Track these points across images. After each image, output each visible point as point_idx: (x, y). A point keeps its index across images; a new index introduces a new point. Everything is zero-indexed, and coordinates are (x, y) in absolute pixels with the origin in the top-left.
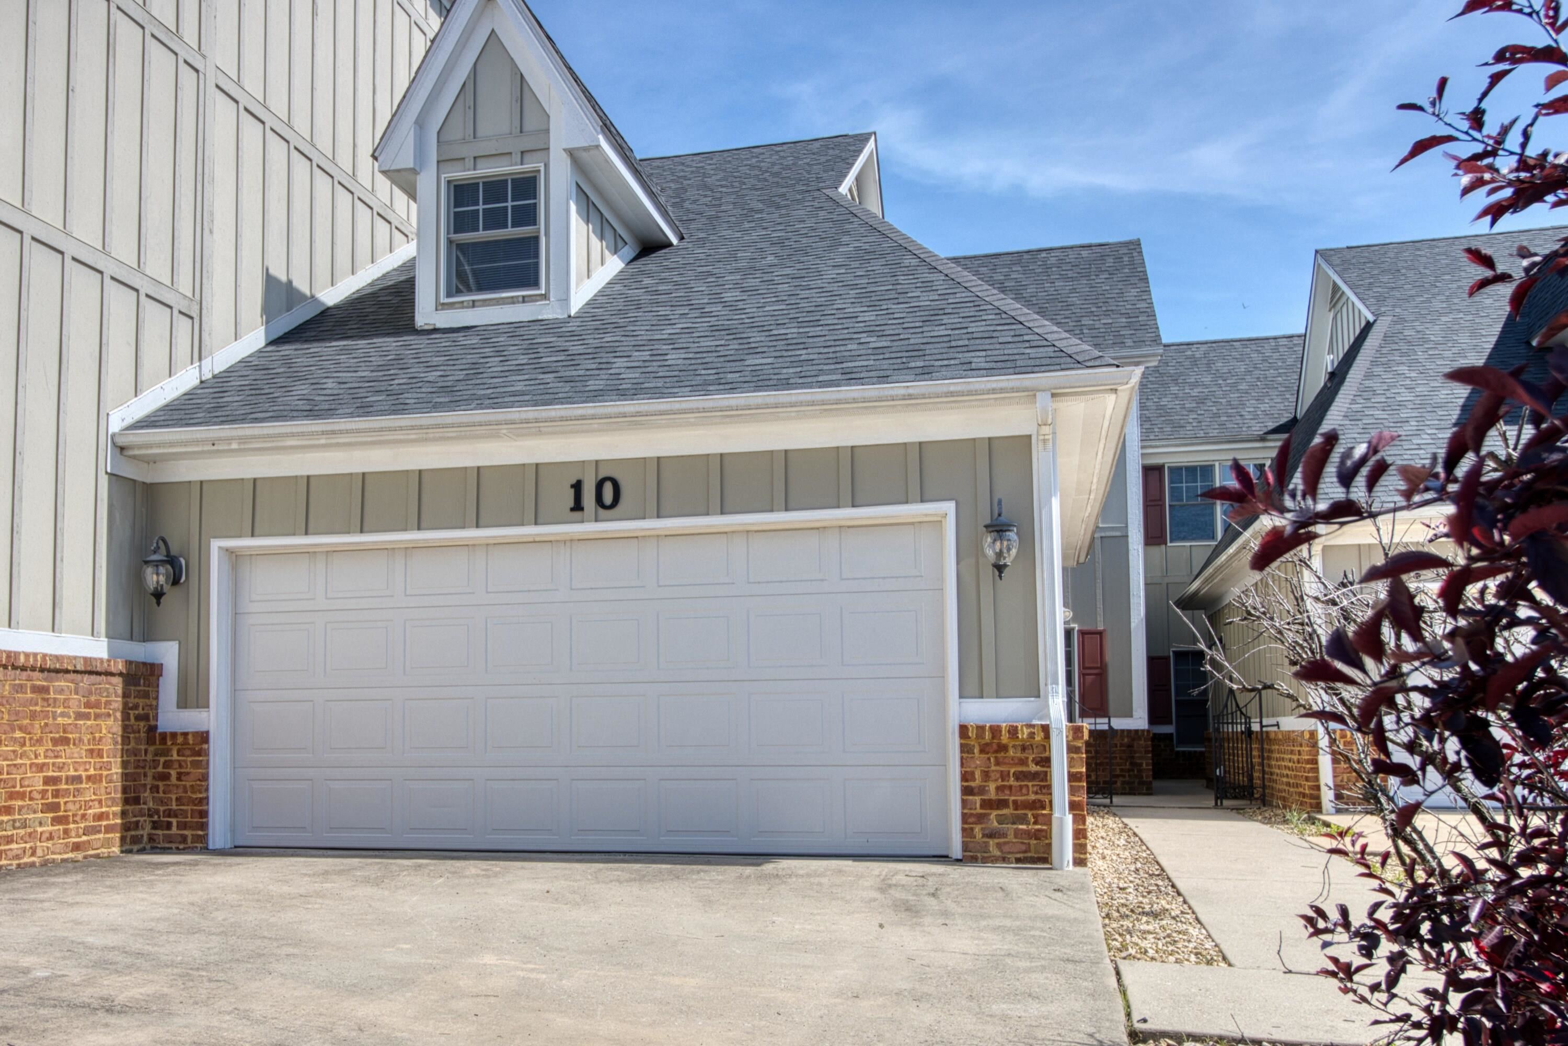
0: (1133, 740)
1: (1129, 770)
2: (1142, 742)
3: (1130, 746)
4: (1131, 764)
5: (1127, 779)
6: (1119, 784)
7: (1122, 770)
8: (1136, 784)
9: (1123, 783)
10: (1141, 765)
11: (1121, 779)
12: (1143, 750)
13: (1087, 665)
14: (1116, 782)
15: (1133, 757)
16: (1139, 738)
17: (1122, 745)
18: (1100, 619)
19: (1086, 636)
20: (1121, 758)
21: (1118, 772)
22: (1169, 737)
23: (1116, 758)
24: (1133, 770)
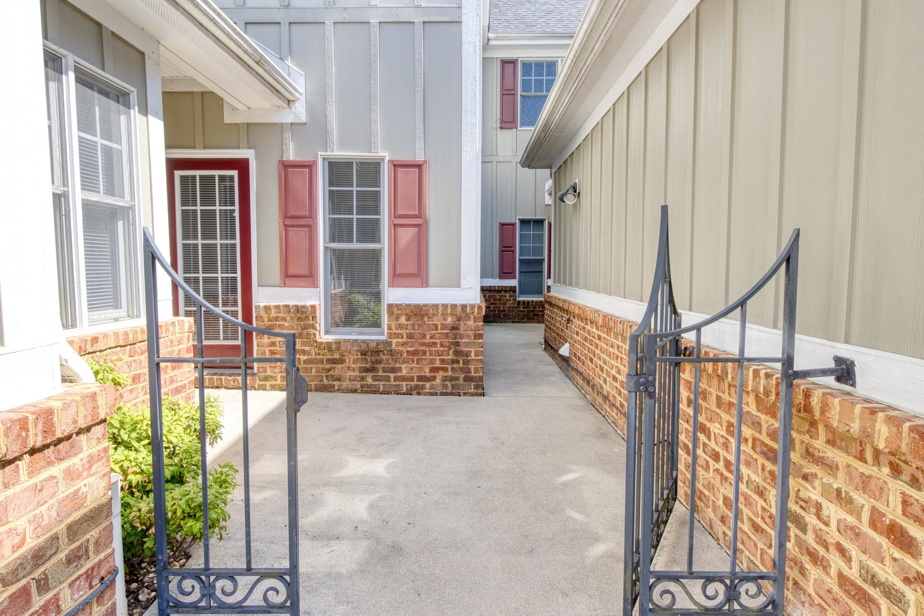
0: (459, 320)
1: (453, 362)
2: (471, 323)
3: (455, 328)
4: (456, 353)
5: (450, 373)
6: (438, 381)
7: (443, 361)
8: (461, 381)
9: (445, 379)
10: (467, 354)
11: (441, 373)
12: (471, 333)
13: (400, 212)
14: (434, 378)
15: (457, 344)
16: (468, 317)
17: (444, 327)
18: (420, 145)
19: (399, 170)
20: (442, 345)
21: (438, 364)
22: (512, 290)
23: (435, 344)
24: (458, 362)
